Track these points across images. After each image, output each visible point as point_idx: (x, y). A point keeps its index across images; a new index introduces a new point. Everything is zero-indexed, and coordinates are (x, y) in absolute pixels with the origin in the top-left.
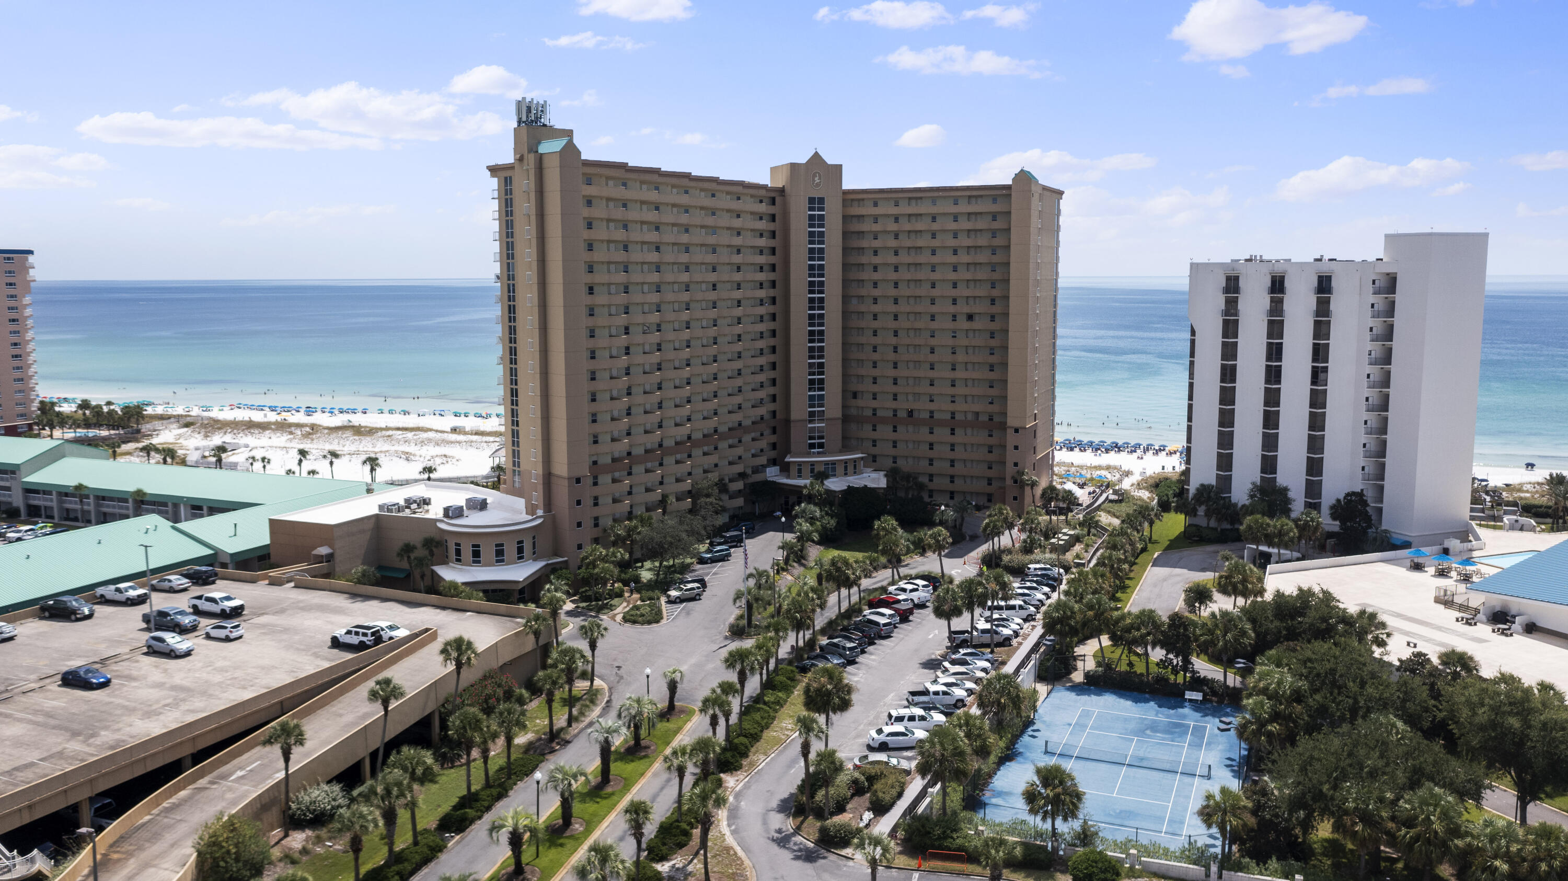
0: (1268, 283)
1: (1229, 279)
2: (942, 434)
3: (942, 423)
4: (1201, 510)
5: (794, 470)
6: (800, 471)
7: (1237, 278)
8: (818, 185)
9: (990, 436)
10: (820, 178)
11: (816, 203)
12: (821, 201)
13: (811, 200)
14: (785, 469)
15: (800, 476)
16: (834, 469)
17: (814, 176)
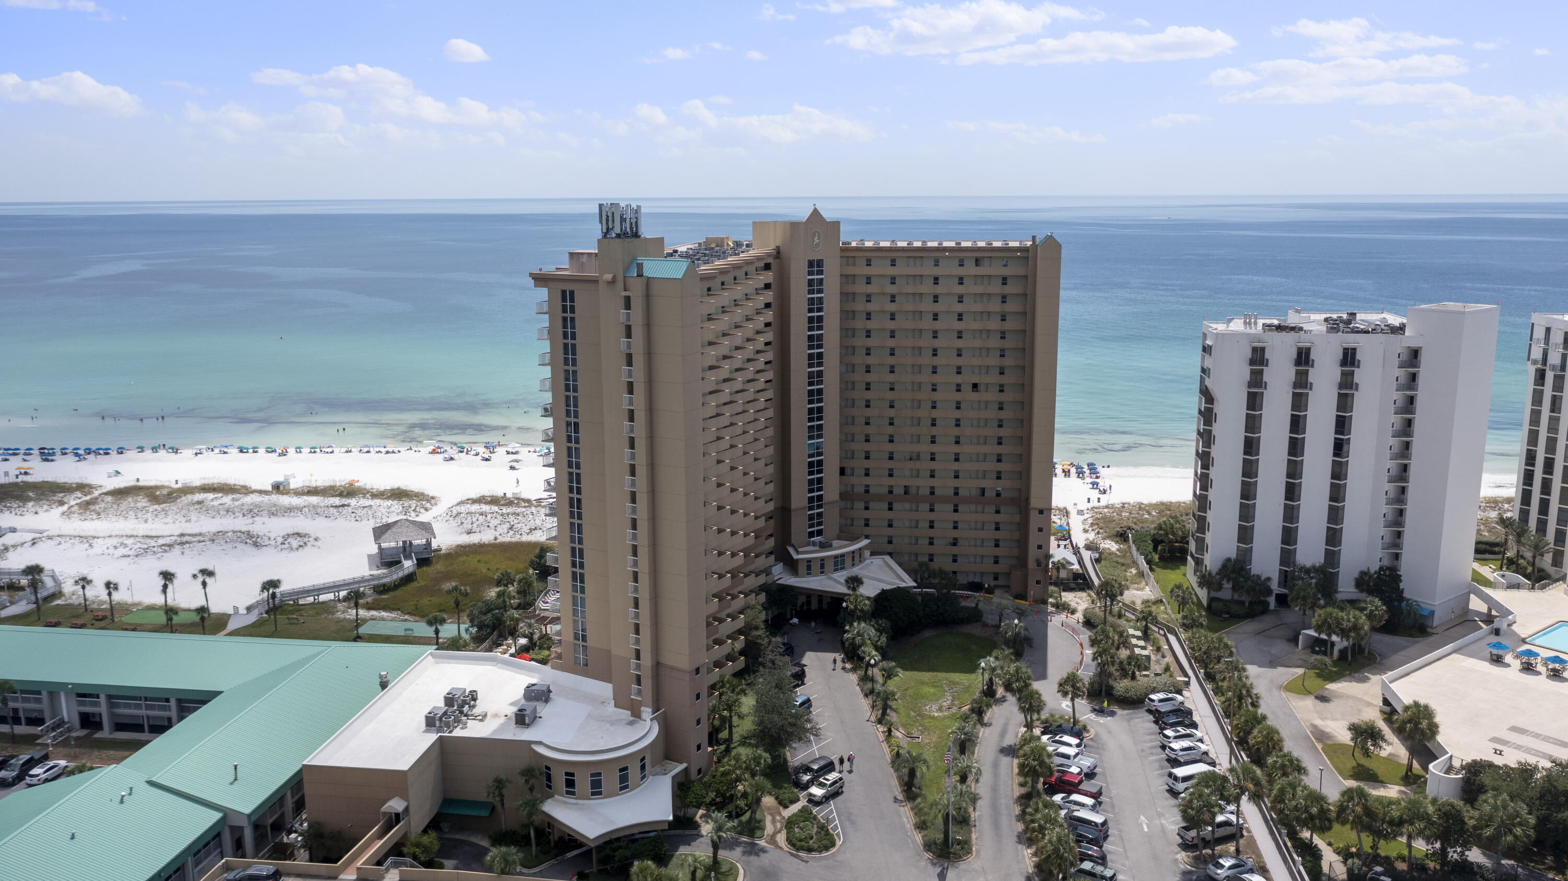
0: (1294, 355)
1: (1255, 350)
2: (944, 513)
3: (944, 500)
4: (1227, 585)
5: (802, 568)
6: (809, 568)
7: (1263, 349)
8: (817, 245)
9: (998, 512)
10: (819, 238)
11: (815, 266)
12: (820, 263)
13: (811, 264)
14: (792, 566)
15: (809, 574)
16: (843, 562)
17: (814, 236)
